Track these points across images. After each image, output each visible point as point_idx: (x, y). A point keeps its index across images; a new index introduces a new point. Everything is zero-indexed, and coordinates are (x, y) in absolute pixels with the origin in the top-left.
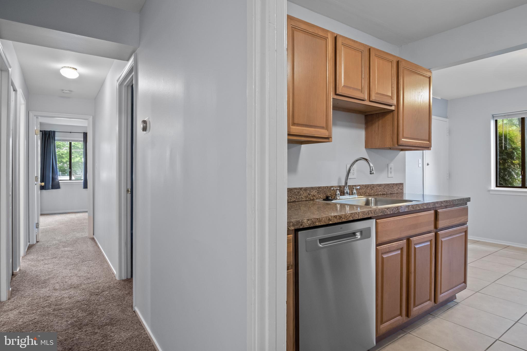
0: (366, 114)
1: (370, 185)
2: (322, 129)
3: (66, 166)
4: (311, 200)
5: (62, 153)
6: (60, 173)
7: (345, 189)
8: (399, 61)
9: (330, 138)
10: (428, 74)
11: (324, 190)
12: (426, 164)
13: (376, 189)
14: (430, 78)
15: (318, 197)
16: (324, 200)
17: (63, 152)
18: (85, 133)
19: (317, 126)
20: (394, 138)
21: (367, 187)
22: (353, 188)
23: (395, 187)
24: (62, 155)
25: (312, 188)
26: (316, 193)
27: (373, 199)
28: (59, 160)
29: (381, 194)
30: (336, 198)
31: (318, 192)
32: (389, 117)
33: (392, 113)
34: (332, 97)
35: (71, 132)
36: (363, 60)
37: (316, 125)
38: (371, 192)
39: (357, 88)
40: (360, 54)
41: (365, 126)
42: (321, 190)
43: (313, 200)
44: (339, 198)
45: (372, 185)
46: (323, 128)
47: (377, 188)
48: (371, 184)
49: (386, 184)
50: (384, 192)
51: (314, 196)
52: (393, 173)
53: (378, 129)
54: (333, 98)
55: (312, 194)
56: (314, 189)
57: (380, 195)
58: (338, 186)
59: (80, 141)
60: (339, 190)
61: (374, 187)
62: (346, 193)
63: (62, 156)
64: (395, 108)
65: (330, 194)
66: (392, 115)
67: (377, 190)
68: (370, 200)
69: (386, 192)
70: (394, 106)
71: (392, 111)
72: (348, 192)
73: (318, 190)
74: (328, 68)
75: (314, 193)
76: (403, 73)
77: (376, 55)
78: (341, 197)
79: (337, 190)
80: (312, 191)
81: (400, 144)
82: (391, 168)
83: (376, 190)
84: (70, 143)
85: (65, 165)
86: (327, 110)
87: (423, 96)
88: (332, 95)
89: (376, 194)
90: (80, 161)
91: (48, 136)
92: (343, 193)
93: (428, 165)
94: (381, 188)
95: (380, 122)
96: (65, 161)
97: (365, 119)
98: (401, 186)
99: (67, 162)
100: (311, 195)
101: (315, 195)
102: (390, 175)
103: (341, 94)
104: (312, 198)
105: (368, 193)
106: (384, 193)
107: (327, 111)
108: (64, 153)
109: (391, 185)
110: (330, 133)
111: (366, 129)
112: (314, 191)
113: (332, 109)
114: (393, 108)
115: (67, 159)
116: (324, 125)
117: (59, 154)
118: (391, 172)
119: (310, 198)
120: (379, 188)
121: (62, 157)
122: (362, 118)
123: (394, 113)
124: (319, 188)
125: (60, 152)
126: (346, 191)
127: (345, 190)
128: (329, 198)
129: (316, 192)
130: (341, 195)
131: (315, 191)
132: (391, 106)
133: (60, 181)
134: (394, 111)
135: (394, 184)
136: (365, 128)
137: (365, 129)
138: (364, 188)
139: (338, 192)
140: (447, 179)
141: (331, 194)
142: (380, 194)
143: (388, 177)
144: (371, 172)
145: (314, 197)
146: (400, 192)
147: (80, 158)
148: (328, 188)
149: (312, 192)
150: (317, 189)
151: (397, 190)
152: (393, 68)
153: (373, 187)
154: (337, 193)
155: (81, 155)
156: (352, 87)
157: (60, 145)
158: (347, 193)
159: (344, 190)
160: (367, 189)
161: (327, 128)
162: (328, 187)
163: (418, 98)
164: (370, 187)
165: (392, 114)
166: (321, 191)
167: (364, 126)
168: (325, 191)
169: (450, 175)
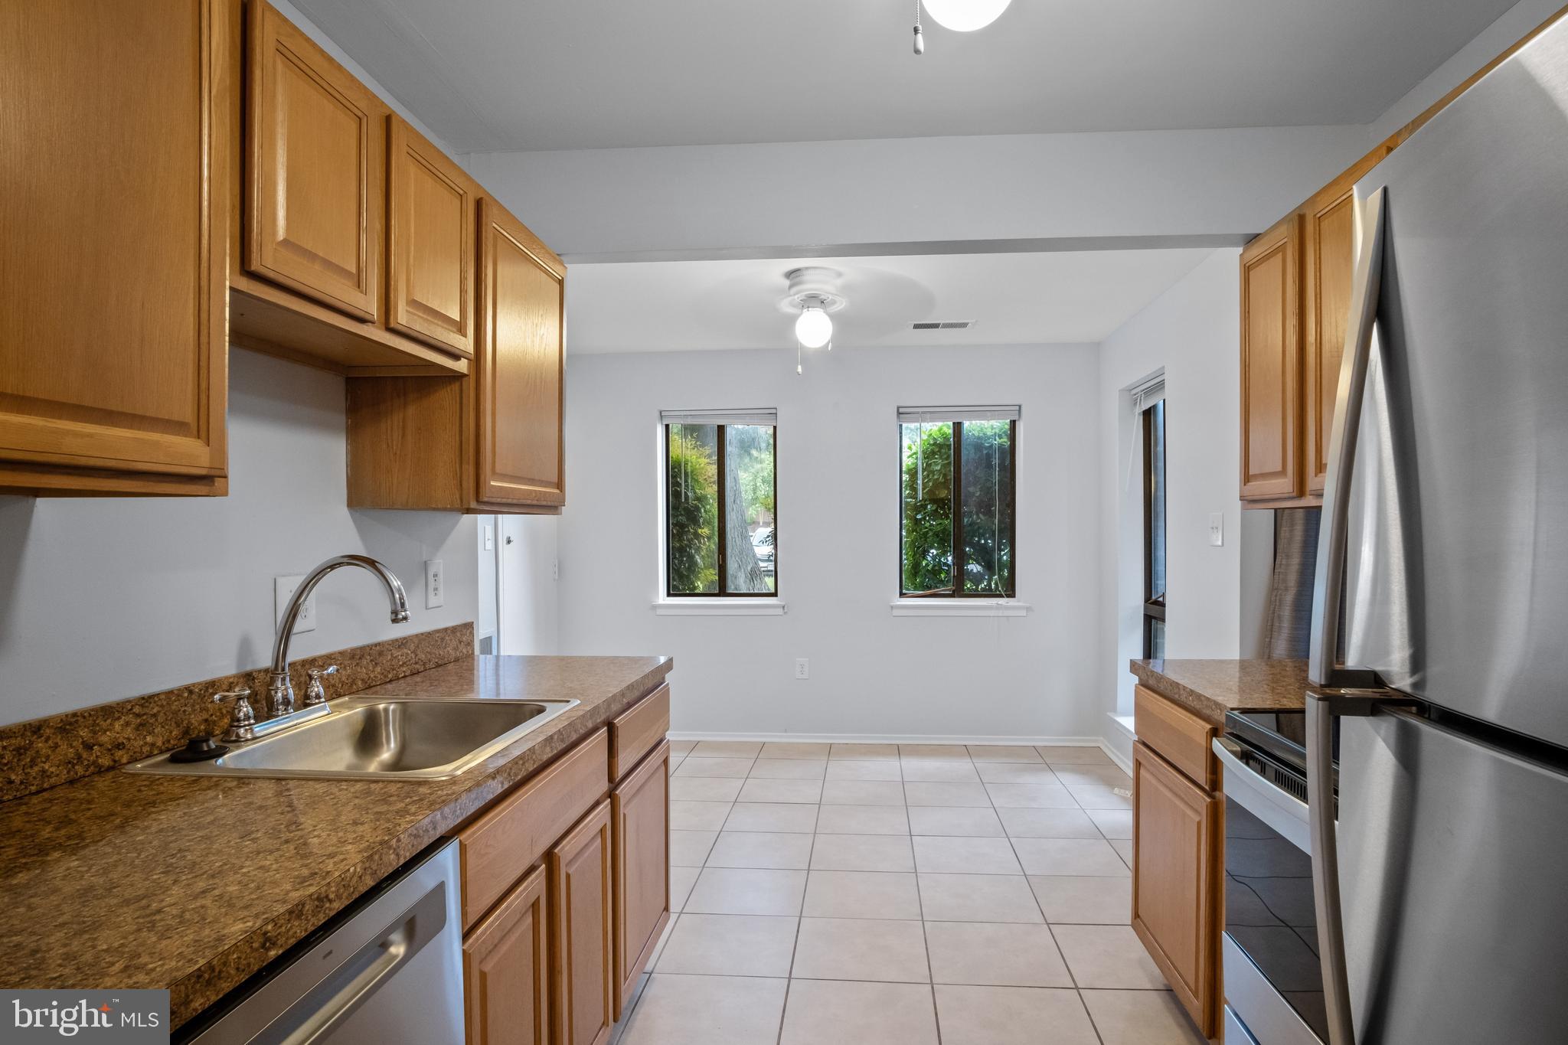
0: (349, 376)
1: (371, 647)
2: (173, 434)
4: (101, 771)
7: (278, 688)
8: (481, 198)
9: (217, 480)
10: (556, 270)
11: (174, 707)
12: (505, 542)
13: (389, 657)
14: (561, 282)
15: (138, 750)
16: (175, 759)
19: (148, 415)
20: (465, 477)
21: (360, 658)
22: (311, 677)
23: (448, 641)
25: (108, 711)
26: (129, 732)
27: (392, 707)
29: (407, 674)
30: (238, 735)
31: (141, 725)
32: (446, 396)
33: (457, 384)
34: (228, 284)
36: (364, 152)
37: (139, 412)
38: (372, 676)
39: (342, 265)
40: (354, 126)
41: (347, 422)
42: (155, 711)
43: (110, 769)
44: (249, 736)
45: (376, 645)
46: (177, 427)
47: (392, 655)
48: (372, 645)
49: (422, 634)
50: (416, 663)
51: (119, 746)
52: (441, 591)
53: (403, 436)
54: (231, 288)
55: (103, 739)
56: (117, 715)
57: (403, 677)
58: (239, 676)
60: (249, 697)
61: (383, 651)
62: (283, 703)
64: (469, 368)
65: (200, 718)
66: (458, 391)
67: (393, 663)
68: (382, 714)
69: (424, 664)
70: (466, 361)
71: (458, 377)
72: (292, 697)
73: (138, 715)
74: (210, 136)
75: (118, 731)
76: (495, 247)
77: (411, 152)
78: (259, 729)
79: (239, 698)
80: (104, 725)
81: (486, 499)
82: (435, 575)
83: (391, 660)
86: (204, 339)
87: (544, 337)
88: (227, 277)
89: (390, 676)
92: (266, 709)
93: (509, 542)
94: (405, 651)
95: (411, 410)
97: (347, 390)
98: (469, 631)
100: (101, 745)
101: (120, 741)
102: (433, 601)
103: (271, 275)
104: (105, 761)
105: (363, 680)
106: (417, 666)
107: (204, 348)
109: (437, 635)
110: (221, 453)
111: (353, 432)
112: (117, 726)
113: (227, 338)
114: (462, 366)
116: (188, 414)
118: (436, 589)
119: (94, 763)
120: (400, 653)
122: (336, 387)
123: (464, 383)
124: (146, 700)
126: (280, 695)
127: (276, 693)
128: (204, 745)
129: (127, 724)
130: (258, 719)
131: (122, 722)
132: (456, 357)
134: (465, 379)
135: (446, 630)
136: (347, 428)
137: (347, 433)
138: (346, 662)
139: (246, 708)
140: (554, 580)
141: (206, 720)
142: (403, 675)
143: (426, 609)
144: (397, 615)
145: (120, 753)
146: (463, 654)
148: (191, 692)
149: (105, 731)
150: (137, 710)
151: (456, 649)
152: (464, 220)
153: (381, 654)
154: (242, 714)
156: (321, 254)
158: (286, 702)
159: (273, 692)
160: (358, 664)
161: (203, 427)
162: (189, 689)
163: (533, 341)
164: (369, 654)
165: (456, 386)
166: (154, 715)
167: (342, 419)
168: (175, 713)
169: (561, 569)
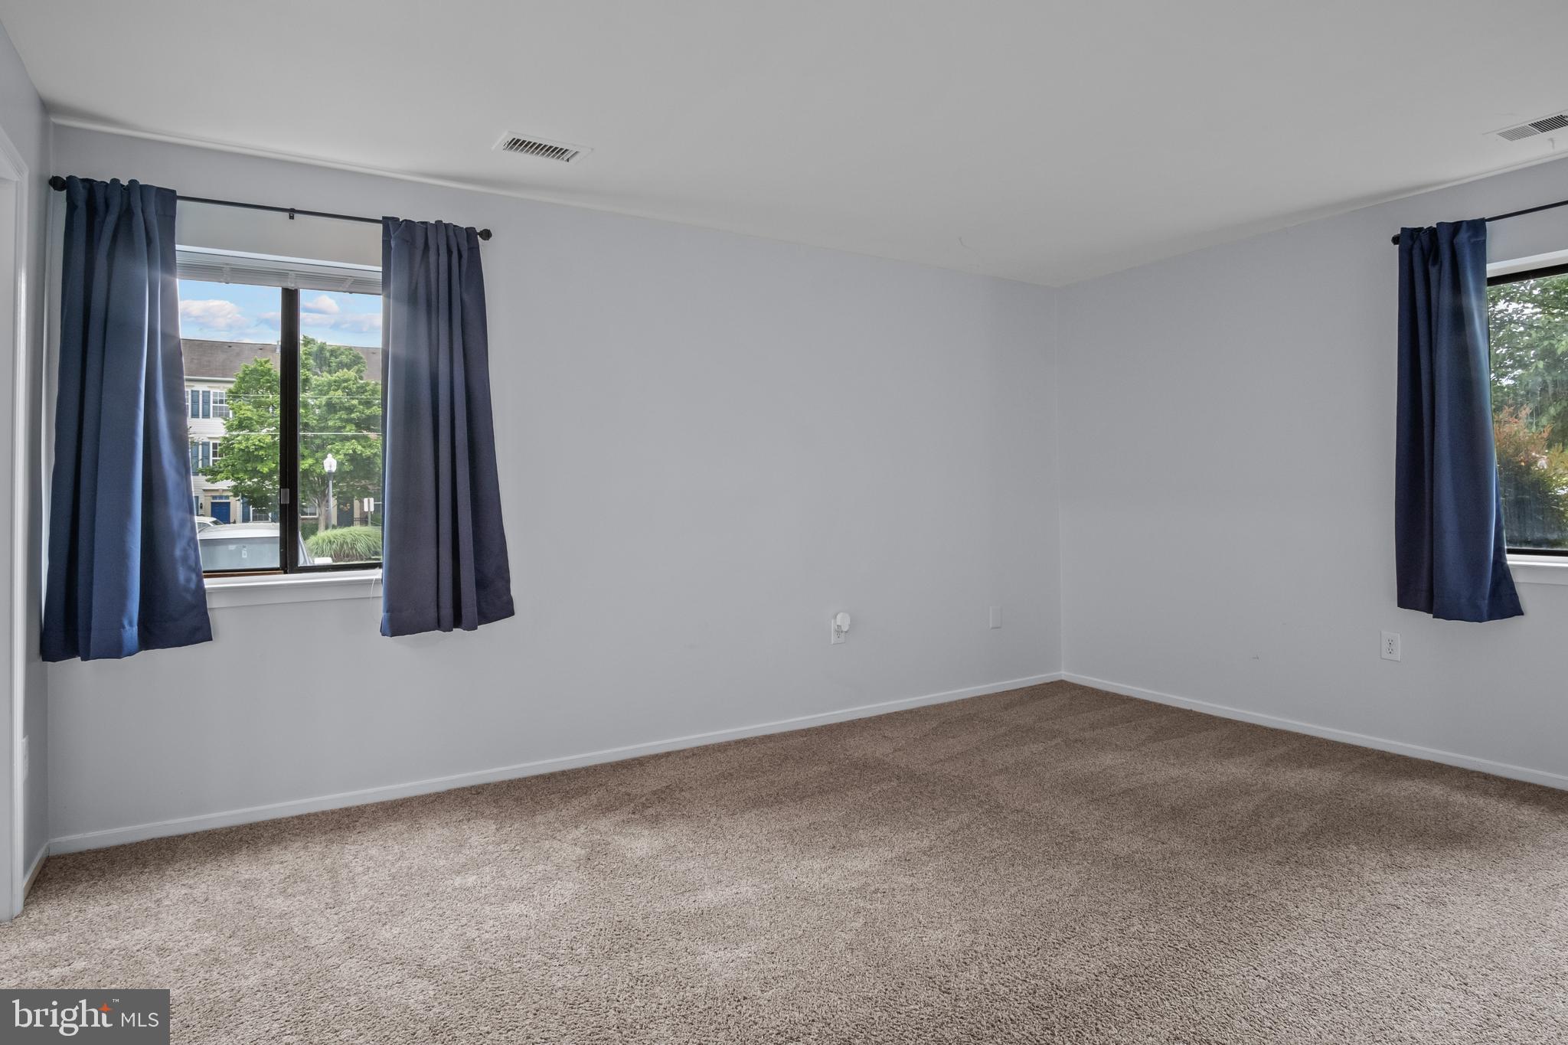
3: (271, 487)
5: (257, 443)
6: (251, 509)
17: (259, 441)
18: (395, 220)
24: (256, 449)
28: (248, 469)
35: (292, 212)
59: (357, 285)
63: (256, 453)
84: (290, 299)
85: (267, 482)
90: (314, 470)
91: (119, 218)
96: (266, 470)
99: (272, 472)
108: (262, 444)
115: (274, 465)
117: (247, 447)
121: (257, 456)
125: (251, 442)
133: (209, 583)
147: (315, 462)
155: (317, 452)
157: (251, 419)
